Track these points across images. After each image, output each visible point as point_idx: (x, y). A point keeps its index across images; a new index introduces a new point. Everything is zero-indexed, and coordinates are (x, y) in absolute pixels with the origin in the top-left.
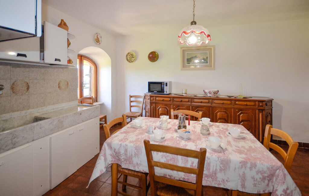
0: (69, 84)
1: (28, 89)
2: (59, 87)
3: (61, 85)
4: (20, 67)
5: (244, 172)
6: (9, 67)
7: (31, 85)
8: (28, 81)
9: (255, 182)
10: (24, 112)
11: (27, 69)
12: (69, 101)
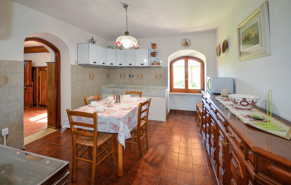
0: (162, 76)
1: (142, 77)
2: (156, 77)
3: (157, 76)
4: (140, 68)
5: (107, 124)
6: (136, 68)
7: (143, 76)
8: (142, 74)
9: (103, 129)
10: (141, 86)
11: (142, 69)
12: (162, 86)
